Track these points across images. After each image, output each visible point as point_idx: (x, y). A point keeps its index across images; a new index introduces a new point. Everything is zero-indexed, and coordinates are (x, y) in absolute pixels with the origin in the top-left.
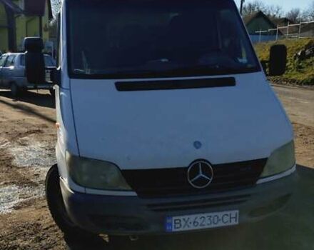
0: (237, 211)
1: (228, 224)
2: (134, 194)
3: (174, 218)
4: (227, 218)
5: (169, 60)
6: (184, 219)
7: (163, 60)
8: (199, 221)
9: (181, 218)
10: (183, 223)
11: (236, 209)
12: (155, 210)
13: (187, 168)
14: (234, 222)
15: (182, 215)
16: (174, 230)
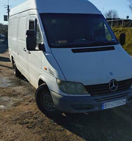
0: (126, 99)
1: (123, 104)
2: (89, 95)
3: (105, 104)
4: (122, 102)
5: (86, 40)
6: (108, 104)
7: (84, 40)
8: (113, 104)
9: (107, 103)
10: (108, 105)
11: (125, 98)
12: (97, 101)
13: (109, 83)
14: (124, 103)
15: (107, 102)
16: (105, 108)
